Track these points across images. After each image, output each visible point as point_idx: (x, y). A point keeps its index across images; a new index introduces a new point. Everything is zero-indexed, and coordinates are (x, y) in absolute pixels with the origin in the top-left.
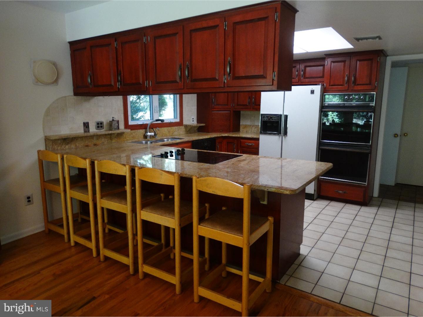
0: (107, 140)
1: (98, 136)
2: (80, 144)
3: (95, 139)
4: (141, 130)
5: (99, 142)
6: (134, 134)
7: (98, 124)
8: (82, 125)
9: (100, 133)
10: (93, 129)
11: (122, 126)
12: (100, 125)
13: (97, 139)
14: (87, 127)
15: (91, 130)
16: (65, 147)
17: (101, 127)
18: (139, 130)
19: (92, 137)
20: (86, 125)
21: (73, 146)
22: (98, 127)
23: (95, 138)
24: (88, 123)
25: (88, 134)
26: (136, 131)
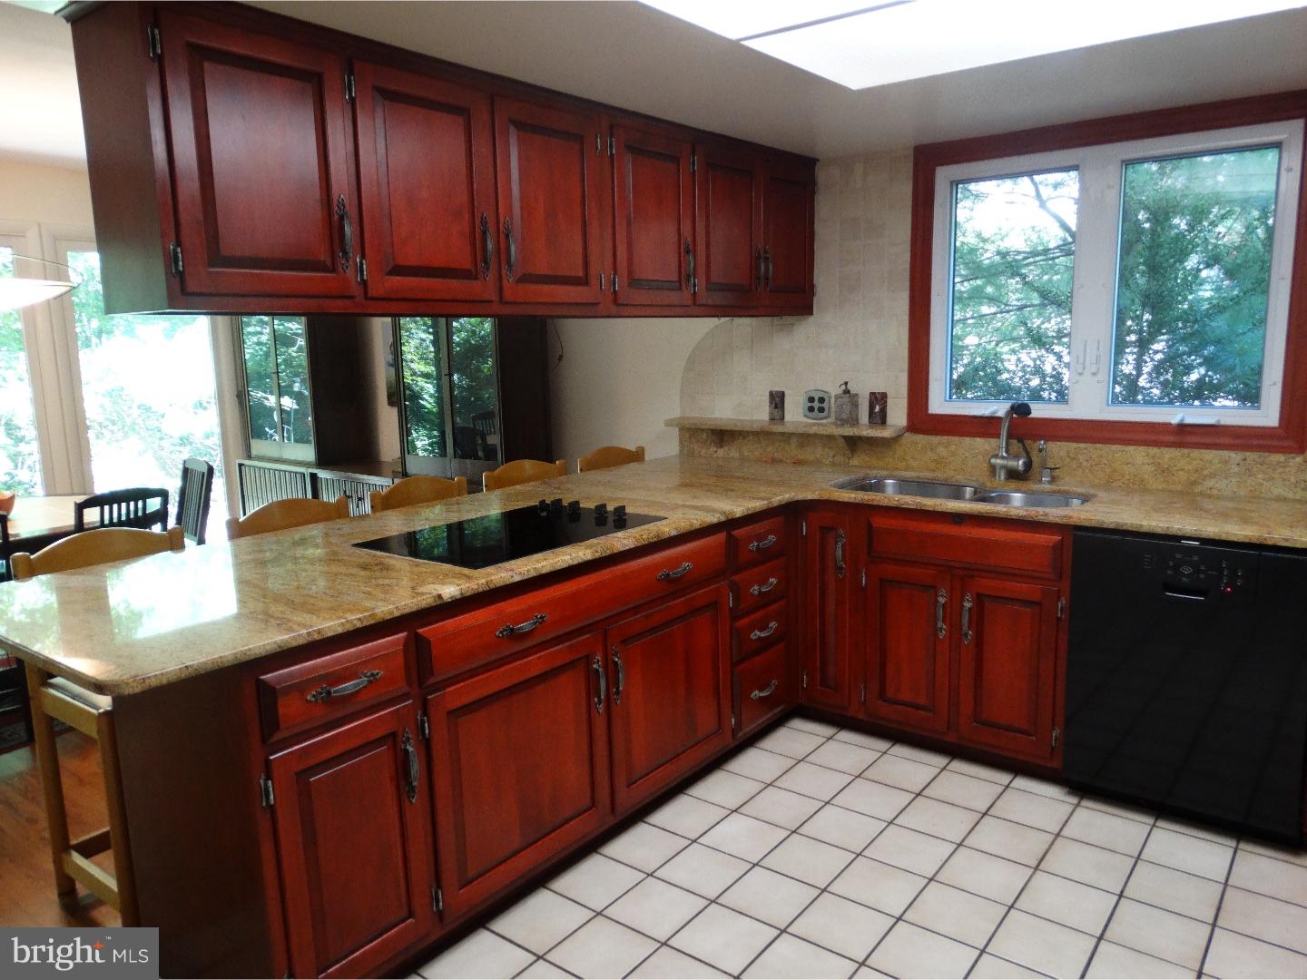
0: (832, 453)
1: (805, 439)
2: (750, 450)
3: (793, 445)
4: (978, 439)
5: (808, 454)
6: (942, 451)
7: (811, 400)
8: (766, 398)
9: (814, 430)
10: (795, 414)
11: (898, 415)
12: (816, 404)
13: (801, 446)
14: (779, 406)
15: (788, 417)
16: (716, 452)
17: (821, 410)
18: (967, 440)
19: (787, 437)
20: (777, 400)
21: (734, 453)
22: (811, 409)
23: (794, 441)
24: (783, 395)
25: (778, 428)
26: (956, 439)
